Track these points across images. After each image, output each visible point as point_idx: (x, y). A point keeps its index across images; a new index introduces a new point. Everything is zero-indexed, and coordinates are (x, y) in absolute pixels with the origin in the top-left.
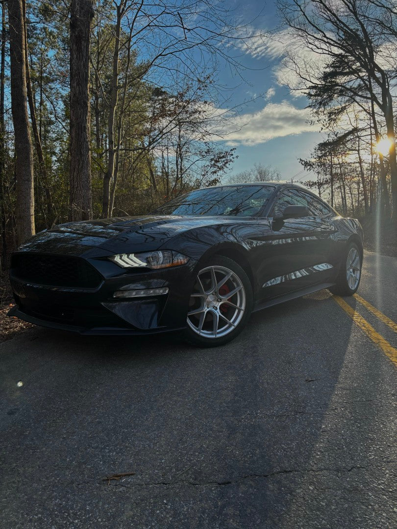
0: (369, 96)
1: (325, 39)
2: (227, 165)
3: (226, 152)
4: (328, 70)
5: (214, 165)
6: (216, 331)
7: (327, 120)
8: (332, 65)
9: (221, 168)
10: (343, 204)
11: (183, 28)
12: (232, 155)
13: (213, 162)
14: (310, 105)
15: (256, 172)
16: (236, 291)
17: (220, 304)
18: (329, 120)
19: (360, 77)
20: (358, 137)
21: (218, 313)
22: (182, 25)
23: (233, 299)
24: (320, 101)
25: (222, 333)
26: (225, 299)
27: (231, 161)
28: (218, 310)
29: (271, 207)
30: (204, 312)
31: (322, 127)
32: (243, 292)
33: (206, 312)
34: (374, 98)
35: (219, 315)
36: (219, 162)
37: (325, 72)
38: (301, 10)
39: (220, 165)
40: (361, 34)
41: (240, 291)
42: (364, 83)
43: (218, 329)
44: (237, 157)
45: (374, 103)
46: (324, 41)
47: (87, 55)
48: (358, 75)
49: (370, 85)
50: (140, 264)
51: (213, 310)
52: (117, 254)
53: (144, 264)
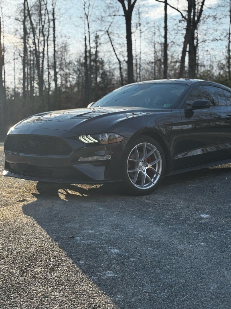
6: (143, 185)
16: (156, 162)
17: (146, 169)
23: (154, 166)
25: (146, 187)
26: (150, 165)
28: (145, 172)
29: (183, 101)
30: (137, 172)
32: (161, 163)
33: (139, 172)
35: (146, 176)
41: (159, 163)
43: (145, 184)
50: (94, 141)
51: (142, 171)
52: (80, 135)
53: (97, 141)
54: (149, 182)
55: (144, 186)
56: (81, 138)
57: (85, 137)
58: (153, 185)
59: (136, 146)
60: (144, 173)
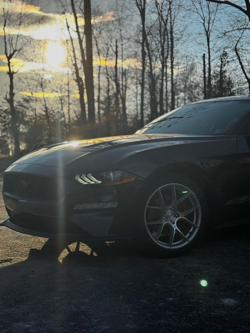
6: (171, 244)
16: (194, 209)
17: (177, 219)
21: (175, 227)
23: (190, 216)
25: (177, 246)
26: (182, 216)
28: (175, 224)
30: (162, 224)
32: (200, 211)
33: (164, 224)
35: (176, 229)
41: (197, 210)
43: (173, 243)
50: (96, 182)
51: (171, 223)
52: (78, 174)
53: (100, 182)
54: (180, 239)
56: (77, 178)
57: (84, 176)
58: (187, 243)
59: (159, 188)
60: (173, 225)
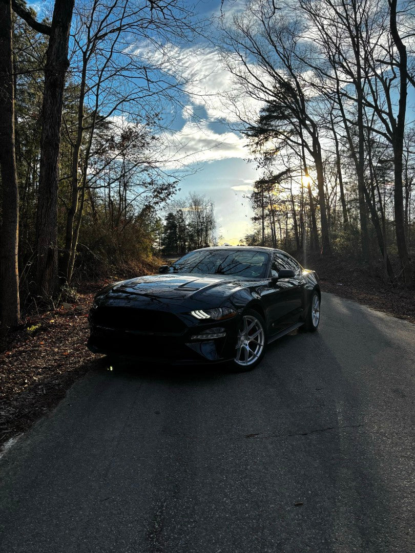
0: (300, 141)
1: (264, 89)
2: (170, 197)
3: (169, 185)
4: (264, 114)
5: (156, 196)
6: (247, 361)
7: (263, 159)
8: (268, 110)
9: (163, 200)
10: (272, 235)
11: (147, 80)
12: (175, 187)
13: (156, 193)
14: (248, 144)
15: (191, 201)
16: (258, 333)
17: (249, 342)
18: (265, 159)
19: (291, 123)
20: (291, 177)
21: (248, 348)
22: (147, 77)
23: (256, 339)
24: (257, 141)
25: (250, 362)
26: (252, 338)
27: (173, 193)
28: (248, 346)
31: (258, 165)
32: (262, 334)
33: (241, 348)
34: (304, 144)
35: (249, 350)
36: (162, 193)
37: (261, 116)
38: (243, 60)
39: (162, 197)
40: (294, 85)
42: (295, 128)
44: (180, 190)
45: (305, 148)
46: (263, 90)
47: (61, 101)
48: (290, 120)
49: (301, 130)
50: (207, 317)
51: (245, 346)
52: (192, 311)
53: (209, 317)
54: (252, 355)
55: (249, 360)
56: (193, 313)
57: (197, 312)
58: (256, 358)
